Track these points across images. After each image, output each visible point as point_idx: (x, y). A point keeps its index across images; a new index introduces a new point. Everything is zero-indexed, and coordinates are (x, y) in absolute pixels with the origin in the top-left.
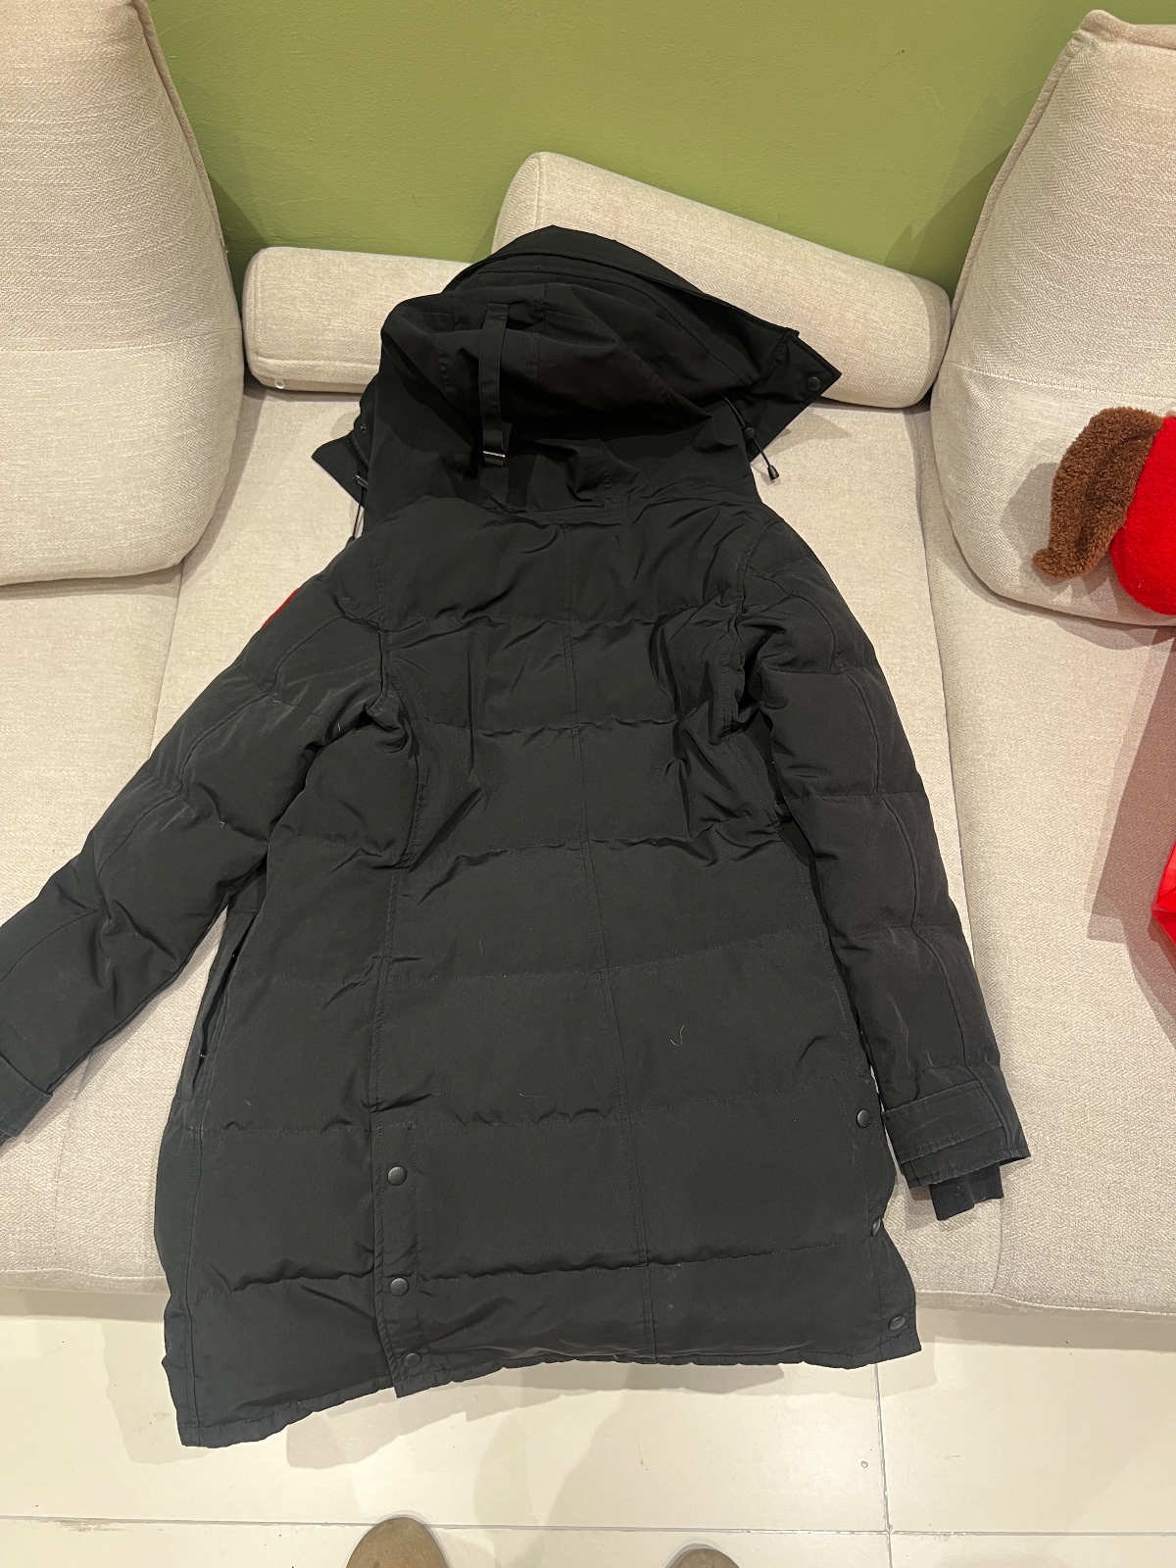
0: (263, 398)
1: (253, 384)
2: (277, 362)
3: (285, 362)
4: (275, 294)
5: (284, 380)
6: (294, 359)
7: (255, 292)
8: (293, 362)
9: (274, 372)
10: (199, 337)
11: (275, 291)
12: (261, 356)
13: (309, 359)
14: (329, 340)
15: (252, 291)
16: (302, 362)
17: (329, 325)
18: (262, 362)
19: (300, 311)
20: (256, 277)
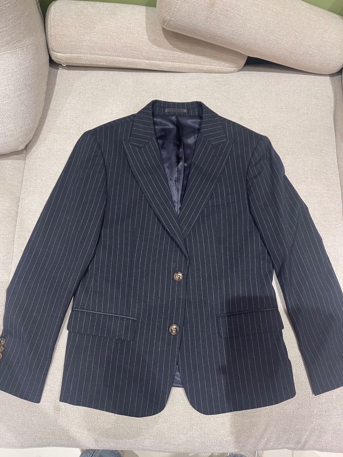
0: (58, 69)
1: (53, 63)
2: (62, 55)
3: (66, 55)
4: (59, 24)
5: (66, 63)
6: (69, 54)
7: (50, 23)
8: (69, 55)
9: (61, 59)
10: (26, 47)
11: (59, 22)
12: (55, 52)
13: (76, 54)
14: (84, 45)
15: (49, 22)
16: (73, 55)
17: (84, 38)
18: (56, 55)
19: (70, 32)
20: (51, 16)
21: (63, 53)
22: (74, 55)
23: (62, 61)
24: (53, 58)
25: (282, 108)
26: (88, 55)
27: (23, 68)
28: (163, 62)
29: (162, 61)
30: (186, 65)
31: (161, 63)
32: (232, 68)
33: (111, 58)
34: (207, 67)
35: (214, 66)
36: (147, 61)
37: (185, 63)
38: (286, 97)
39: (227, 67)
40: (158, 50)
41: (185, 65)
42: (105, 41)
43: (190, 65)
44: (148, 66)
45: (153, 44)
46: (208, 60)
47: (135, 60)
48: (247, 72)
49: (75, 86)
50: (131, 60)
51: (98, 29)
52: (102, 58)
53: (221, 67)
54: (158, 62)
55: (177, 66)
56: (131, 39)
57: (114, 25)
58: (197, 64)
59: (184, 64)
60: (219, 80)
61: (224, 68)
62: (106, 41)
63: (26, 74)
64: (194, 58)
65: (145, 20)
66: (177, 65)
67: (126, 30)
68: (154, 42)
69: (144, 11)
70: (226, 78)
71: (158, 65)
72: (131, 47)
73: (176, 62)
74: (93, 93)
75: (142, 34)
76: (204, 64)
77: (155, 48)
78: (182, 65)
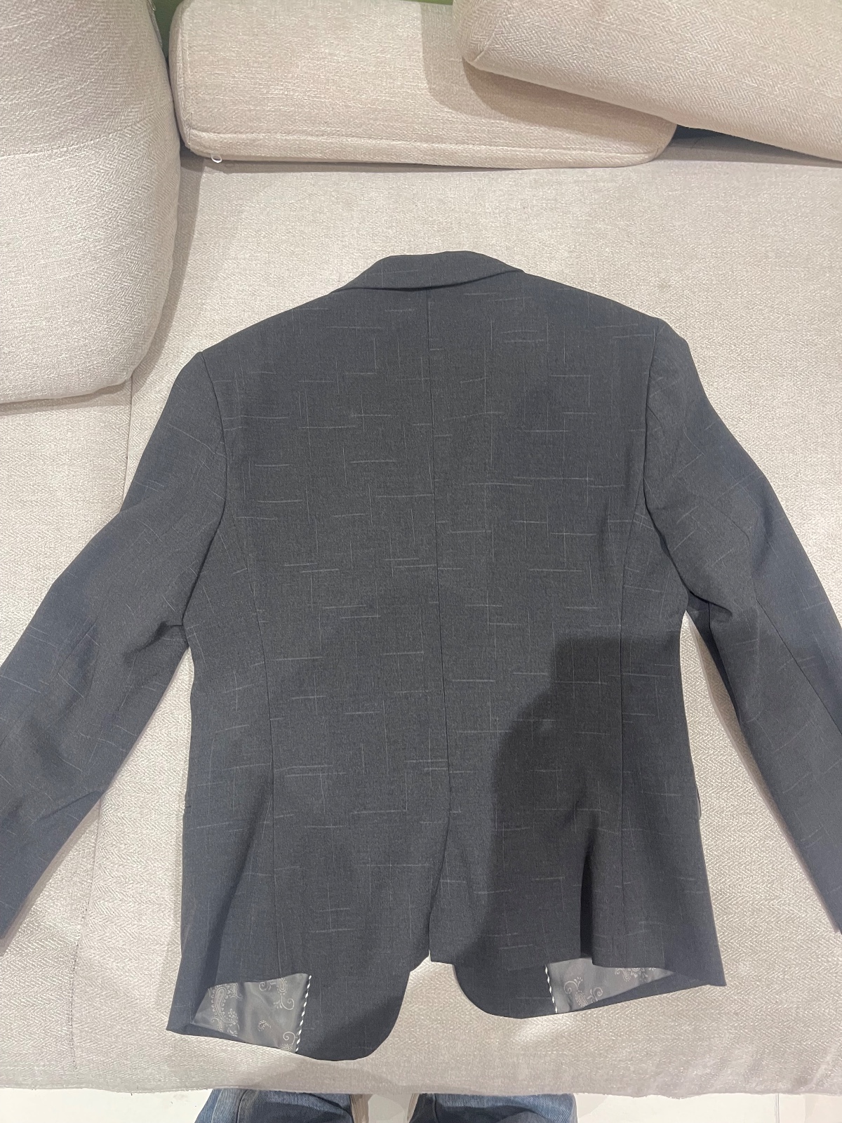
2: (212, 135)
3: (221, 135)
4: (205, 58)
5: (222, 155)
6: (231, 132)
7: (182, 56)
8: (229, 135)
9: (210, 148)
10: (130, 128)
11: (206, 53)
12: (193, 129)
13: (247, 133)
14: (269, 111)
15: (180, 54)
16: (240, 136)
17: (268, 92)
18: (196, 136)
19: (234, 77)
20: (183, 37)
21: (215, 132)
22: (244, 136)
23: (212, 152)
24: (190, 144)
25: (767, 257)
26: (278, 136)
27: (124, 184)
28: (466, 146)
29: (463, 143)
30: (522, 151)
31: (461, 147)
32: (639, 155)
33: (334, 140)
34: (574, 154)
35: (591, 151)
36: (425, 145)
37: (519, 147)
38: (775, 225)
39: (625, 153)
40: (453, 115)
41: (519, 151)
42: (321, 98)
43: (532, 150)
44: (427, 157)
45: (442, 102)
46: (579, 137)
47: (394, 142)
48: (676, 162)
49: (245, 213)
50: (384, 143)
51: (304, 69)
52: (313, 141)
53: (611, 152)
54: (453, 147)
55: (501, 154)
56: (387, 90)
57: (344, 56)
58: (550, 147)
59: (518, 149)
60: (604, 186)
61: (619, 154)
62: (325, 97)
63: (133, 198)
64: (544, 134)
65: (421, 40)
66: (499, 151)
67: (374, 69)
68: (443, 97)
69: (416, 18)
70: (624, 179)
71: (453, 153)
72: (385, 111)
73: (497, 146)
74: (291, 230)
75: (413, 78)
76: (568, 148)
77: (446, 113)
78: (513, 153)
